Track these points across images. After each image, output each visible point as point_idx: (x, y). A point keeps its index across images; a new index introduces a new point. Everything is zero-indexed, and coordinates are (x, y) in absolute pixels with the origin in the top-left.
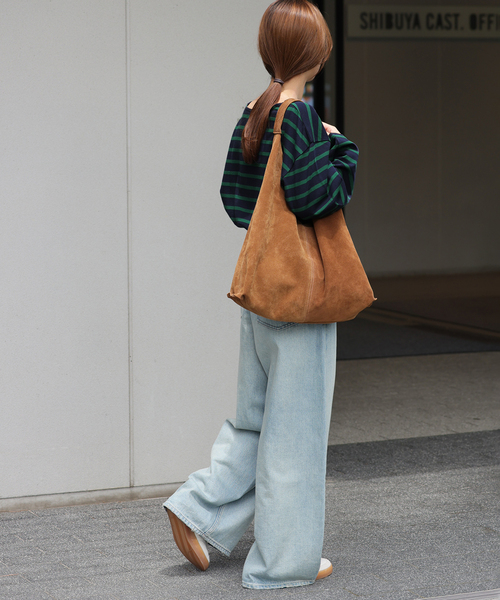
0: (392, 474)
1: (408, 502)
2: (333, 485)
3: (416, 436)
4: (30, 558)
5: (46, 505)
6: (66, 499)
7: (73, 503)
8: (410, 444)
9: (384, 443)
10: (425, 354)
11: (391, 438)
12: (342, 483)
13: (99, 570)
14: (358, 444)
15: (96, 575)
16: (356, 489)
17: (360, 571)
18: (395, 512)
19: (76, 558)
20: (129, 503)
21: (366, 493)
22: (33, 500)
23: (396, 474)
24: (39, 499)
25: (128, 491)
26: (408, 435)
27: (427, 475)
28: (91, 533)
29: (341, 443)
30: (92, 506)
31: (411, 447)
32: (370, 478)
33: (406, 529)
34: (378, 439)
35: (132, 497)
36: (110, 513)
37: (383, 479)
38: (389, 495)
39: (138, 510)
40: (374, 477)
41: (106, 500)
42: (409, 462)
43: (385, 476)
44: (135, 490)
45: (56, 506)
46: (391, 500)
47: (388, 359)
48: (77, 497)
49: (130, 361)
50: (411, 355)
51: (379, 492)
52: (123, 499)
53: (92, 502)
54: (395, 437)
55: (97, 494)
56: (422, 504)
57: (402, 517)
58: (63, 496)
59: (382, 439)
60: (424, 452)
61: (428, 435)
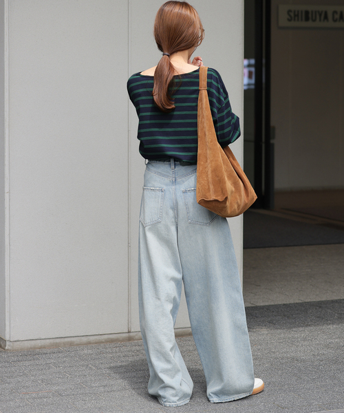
0: (307, 326)
1: (318, 344)
2: (267, 332)
3: (323, 299)
4: (60, 380)
5: (71, 344)
6: (85, 340)
7: (90, 343)
8: (320, 305)
9: (302, 304)
10: (330, 244)
11: (306, 301)
12: (273, 331)
13: (106, 388)
14: (284, 305)
15: (105, 392)
16: (282, 335)
17: (285, 391)
18: (309, 351)
19: (91, 380)
20: (128, 343)
21: (289, 338)
22: (62, 340)
23: (310, 325)
24: (66, 340)
25: (127, 335)
26: (318, 299)
27: (331, 326)
28: (102, 364)
29: (272, 303)
30: (102, 345)
31: (320, 307)
32: (292, 328)
33: (316, 363)
34: (298, 302)
35: (130, 339)
36: (114, 350)
37: (301, 329)
38: (305, 339)
39: (134, 348)
40: (294, 327)
41: (112, 341)
42: (318, 317)
43: (302, 327)
44: (131, 334)
45: (78, 345)
46: (306, 343)
47: (304, 247)
48: (92, 338)
49: (129, 246)
50: (321, 244)
51: (298, 338)
52: (124, 340)
53: (102, 342)
54: (309, 300)
55: (106, 337)
56: (327, 346)
57: (313, 355)
58: (83, 338)
59: (300, 302)
60: (329, 311)
61: (331, 299)
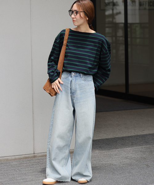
0: (117, 148)
1: (122, 157)
2: (98, 152)
3: (124, 136)
4: (2, 177)
5: (7, 160)
6: (13, 158)
7: (16, 159)
8: (123, 139)
9: (114, 138)
10: (127, 110)
11: (116, 137)
12: (101, 151)
13: (24, 180)
14: (106, 139)
15: (23, 182)
16: (105, 153)
17: (107, 179)
18: (118, 160)
19: (17, 177)
20: (34, 159)
21: (109, 154)
22: (3, 158)
23: (118, 148)
24: (5, 158)
25: (33, 155)
26: (122, 136)
27: (128, 148)
28: (22, 169)
29: (101, 138)
30: (22, 160)
31: (123, 140)
32: (110, 149)
33: (122, 166)
34: (112, 137)
35: (34, 157)
36: (27, 162)
37: (114, 150)
38: (116, 155)
39: (36, 161)
40: (111, 149)
41: (26, 158)
42: (122, 144)
43: (115, 149)
44: (35, 154)
45: (10, 160)
46: (116, 156)
47: (115, 112)
48: (17, 157)
49: (33, 114)
50: (123, 110)
51: (113, 154)
52: (32, 157)
53: (22, 159)
54: (118, 137)
55: (23, 156)
56: (126, 158)
57: (120, 162)
58: (12, 157)
59: (114, 137)
60: (127, 141)
61: (128, 136)
